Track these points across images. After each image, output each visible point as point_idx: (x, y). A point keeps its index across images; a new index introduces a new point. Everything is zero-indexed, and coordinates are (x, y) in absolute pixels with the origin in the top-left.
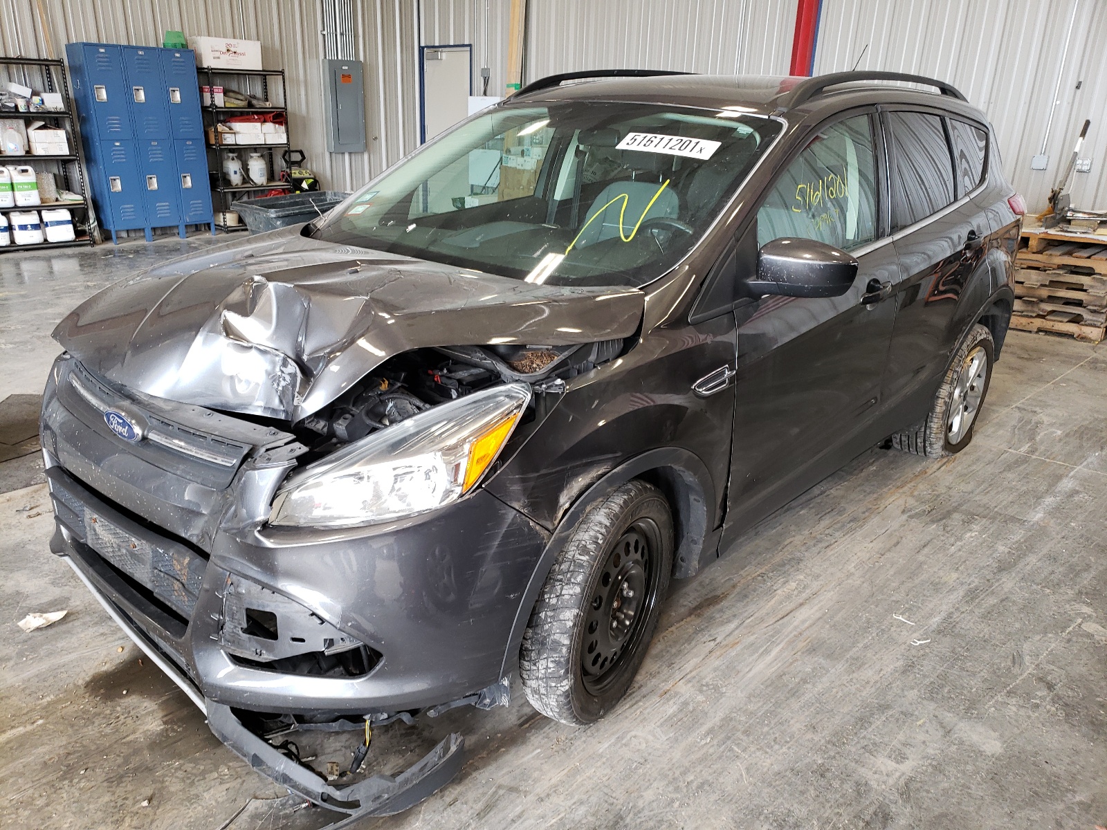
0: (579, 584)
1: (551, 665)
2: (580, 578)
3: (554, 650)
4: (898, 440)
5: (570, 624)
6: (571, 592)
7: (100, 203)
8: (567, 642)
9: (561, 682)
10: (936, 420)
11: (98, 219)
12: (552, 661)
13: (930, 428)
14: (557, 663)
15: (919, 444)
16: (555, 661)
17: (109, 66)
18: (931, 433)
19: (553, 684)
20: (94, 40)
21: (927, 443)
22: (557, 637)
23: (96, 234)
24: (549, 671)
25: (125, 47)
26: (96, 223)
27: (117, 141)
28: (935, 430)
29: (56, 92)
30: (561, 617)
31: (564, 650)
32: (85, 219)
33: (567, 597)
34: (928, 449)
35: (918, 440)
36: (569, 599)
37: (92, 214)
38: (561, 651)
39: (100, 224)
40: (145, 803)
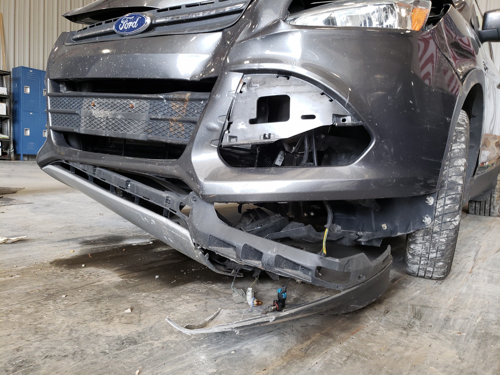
0: (463, 142)
1: (448, 202)
2: (463, 139)
3: (451, 189)
4: (474, 208)
5: (462, 169)
6: (459, 147)
7: (17, 141)
8: (461, 182)
9: (456, 216)
10: (497, 193)
11: (14, 148)
12: (450, 199)
13: (494, 197)
14: (454, 200)
15: (487, 208)
16: (452, 198)
17: (33, 78)
18: (494, 200)
19: (448, 220)
20: (27, 66)
21: (492, 206)
22: (453, 179)
23: (12, 156)
24: (446, 207)
25: (42, 71)
26: (13, 150)
27: (32, 112)
28: (496, 199)
29: (4, 87)
30: (455, 164)
31: (460, 188)
32: (8, 147)
33: (456, 151)
34: (492, 210)
35: (487, 205)
36: (458, 152)
37: (12, 146)
38: (457, 189)
39: (15, 152)
40: (129, 311)
